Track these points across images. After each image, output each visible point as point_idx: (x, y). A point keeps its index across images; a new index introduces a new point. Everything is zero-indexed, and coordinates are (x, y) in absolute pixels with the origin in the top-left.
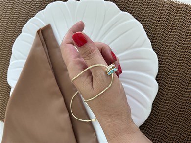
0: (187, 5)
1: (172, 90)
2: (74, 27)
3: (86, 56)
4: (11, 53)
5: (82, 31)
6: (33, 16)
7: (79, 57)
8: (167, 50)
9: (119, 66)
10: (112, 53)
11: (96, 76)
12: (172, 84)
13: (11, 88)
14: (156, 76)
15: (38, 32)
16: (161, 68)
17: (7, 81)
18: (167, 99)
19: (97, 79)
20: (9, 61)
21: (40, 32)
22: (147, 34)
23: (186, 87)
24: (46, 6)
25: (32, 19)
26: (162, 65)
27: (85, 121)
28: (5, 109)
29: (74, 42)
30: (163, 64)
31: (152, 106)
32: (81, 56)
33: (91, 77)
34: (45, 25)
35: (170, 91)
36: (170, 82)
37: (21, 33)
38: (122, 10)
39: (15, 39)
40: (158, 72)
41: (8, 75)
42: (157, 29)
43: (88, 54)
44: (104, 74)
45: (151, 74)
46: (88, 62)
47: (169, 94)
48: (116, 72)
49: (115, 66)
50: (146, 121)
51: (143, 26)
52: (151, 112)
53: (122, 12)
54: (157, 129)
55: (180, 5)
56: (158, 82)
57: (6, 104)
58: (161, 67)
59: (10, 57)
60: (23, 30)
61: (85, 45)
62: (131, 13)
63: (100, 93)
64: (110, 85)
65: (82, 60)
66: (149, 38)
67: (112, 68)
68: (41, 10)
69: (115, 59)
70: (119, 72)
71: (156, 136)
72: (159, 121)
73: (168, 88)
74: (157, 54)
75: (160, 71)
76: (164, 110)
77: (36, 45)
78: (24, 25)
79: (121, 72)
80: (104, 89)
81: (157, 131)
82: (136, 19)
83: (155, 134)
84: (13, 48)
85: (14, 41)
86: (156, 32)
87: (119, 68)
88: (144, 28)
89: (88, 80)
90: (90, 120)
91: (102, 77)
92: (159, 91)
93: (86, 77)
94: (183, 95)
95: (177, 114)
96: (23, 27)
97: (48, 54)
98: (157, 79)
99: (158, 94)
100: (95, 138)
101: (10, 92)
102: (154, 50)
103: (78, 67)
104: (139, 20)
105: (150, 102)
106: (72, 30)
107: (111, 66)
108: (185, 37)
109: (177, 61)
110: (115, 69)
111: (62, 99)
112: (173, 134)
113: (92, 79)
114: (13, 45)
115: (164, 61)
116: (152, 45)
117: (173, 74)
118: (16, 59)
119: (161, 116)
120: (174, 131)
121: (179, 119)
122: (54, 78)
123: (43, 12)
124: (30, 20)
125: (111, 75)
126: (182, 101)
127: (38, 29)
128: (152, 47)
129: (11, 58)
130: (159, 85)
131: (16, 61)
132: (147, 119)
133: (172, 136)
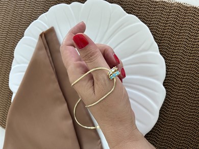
0: (195, 8)
1: (180, 96)
2: (74, 28)
3: (87, 59)
4: (13, 57)
5: (83, 32)
6: (36, 18)
7: (80, 60)
8: (175, 54)
9: (123, 69)
10: (115, 56)
11: (97, 79)
12: (180, 90)
13: (12, 94)
14: (163, 81)
15: (41, 35)
16: (169, 73)
17: (8, 86)
18: (175, 105)
19: (99, 83)
20: (11, 65)
21: (43, 35)
22: (154, 38)
23: (195, 93)
24: (49, 8)
25: (35, 21)
26: (169, 70)
27: (89, 128)
28: (7, 115)
29: (75, 44)
30: (171, 69)
31: (160, 113)
32: (83, 59)
33: (92, 81)
34: (48, 28)
35: (178, 97)
36: (178, 88)
37: (23, 36)
38: (128, 13)
39: (18, 42)
40: (166, 77)
41: (10, 80)
42: (164, 32)
43: (89, 57)
44: (106, 78)
45: (158, 79)
46: (89, 65)
47: (177, 100)
48: (119, 76)
49: (118, 70)
50: (153, 128)
51: (150, 29)
52: (159, 119)
53: (128, 14)
54: (165, 137)
55: (188, 8)
56: (166, 88)
57: (8, 110)
58: (169, 71)
59: (12, 61)
60: (25, 33)
61: (86, 47)
62: (137, 16)
63: (102, 98)
64: (113, 89)
65: (84, 63)
66: (156, 42)
67: (115, 71)
68: (45, 12)
69: (118, 61)
70: (122, 76)
71: (163, 144)
72: (167, 129)
73: (177, 93)
74: (164, 58)
75: (168, 76)
76: (172, 116)
77: (38, 49)
78: (27, 28)
79: (125, 76)
80: (106, 94)
81: (165, 138)
82: (143, 21)
83: (163, 142)
84: (15, 51)
85: (16, 44)
86: (164, 35)
87: (123, 71)
88: (151, 31)
89: (90, 84)
90: (94, 127)
91: (104, 81)
92: (166, 97)
93: (87, 80)
94: (192, 101)
95: (186, 121)
96: (25, 30)
97: (51, 58)
98: (165, 84)
99: (165, 100)
100: (100, 145)
101: (11, 98)
102: (161, 54)
103: (79, 70)
104: (145, 23)
105: (157, 108)
106: (73, 32)
107: (113, 70)
108: (193, 40)
109: (186, 65)
110: (118, 73)
111: (66, 105)
112: (182, 142)
113: (94, 83)
114: (15, 48)
115: (172, 66)
116: (159, 48)
117: (181, 79)
118: (18, 63)
119: (169, 123)
120: (182, 139)
121: (188, 126)
122: (57, 83)
123: (46, 15)
124: (33, 23)
125: (113, 79)
126: (190, 107)
127: (41, 32)
128: (160, 51)
129: (13, 63)
130: (167, 91)
131: (18, 65)
132: (154, 126)
133: (181, 144)
